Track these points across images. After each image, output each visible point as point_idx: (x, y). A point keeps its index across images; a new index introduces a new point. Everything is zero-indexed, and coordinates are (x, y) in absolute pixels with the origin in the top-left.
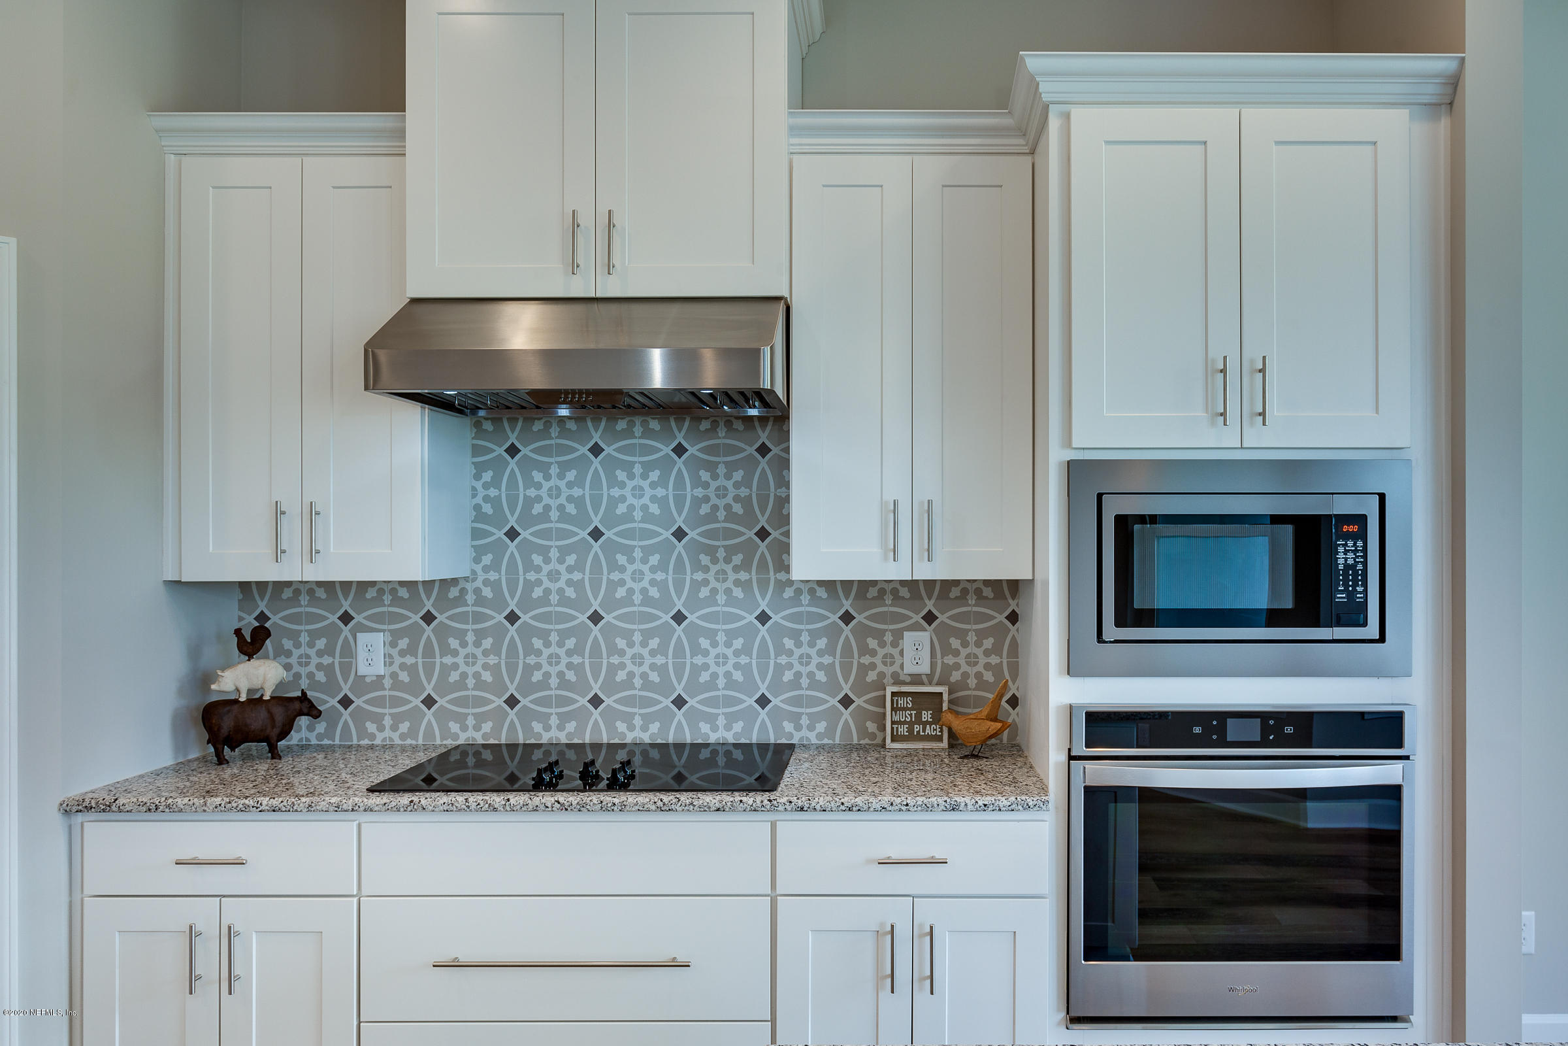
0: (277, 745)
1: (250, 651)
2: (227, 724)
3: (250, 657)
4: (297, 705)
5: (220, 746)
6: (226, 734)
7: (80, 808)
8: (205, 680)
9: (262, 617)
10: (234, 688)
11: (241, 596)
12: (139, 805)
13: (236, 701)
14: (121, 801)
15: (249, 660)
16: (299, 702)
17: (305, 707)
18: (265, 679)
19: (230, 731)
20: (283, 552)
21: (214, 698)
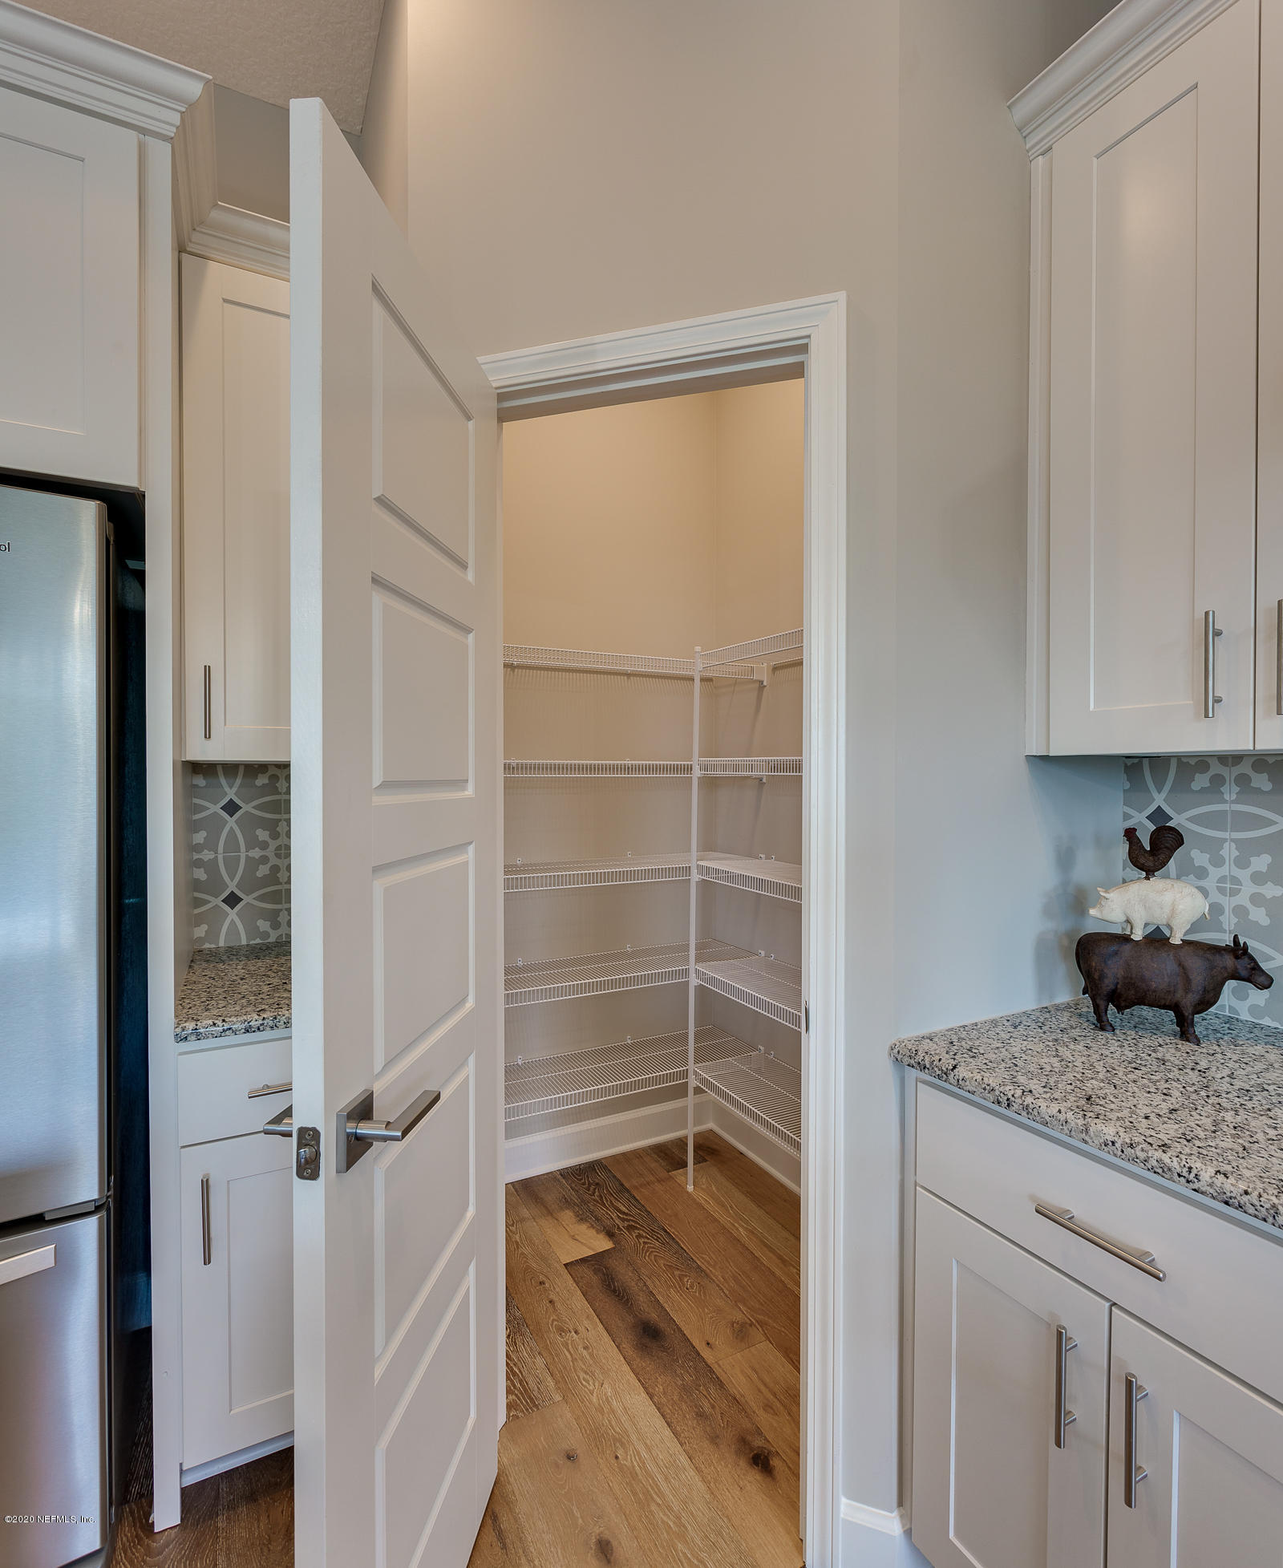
0: (1193, 1019)
1: (1151, 864)
2: (1113, 972)
3: (1150, 872)
4: (1229, 961)
5: (1102, 1003)
6: (1112, 987)
7: (912, 1062)
8: (1078, 901)
9: (1158, 815)
10: (1125, 919)
11: (1127, 786)
12: (985, 1089)
13: (1126, 939)
14: (961, 1072)
15: (1147, 878)
16: (1232, 957)
17: (1242, 966)
18: (1173, 911)
19: (1118, 983)
20: (1218, 700)
21: (1091, 928)
